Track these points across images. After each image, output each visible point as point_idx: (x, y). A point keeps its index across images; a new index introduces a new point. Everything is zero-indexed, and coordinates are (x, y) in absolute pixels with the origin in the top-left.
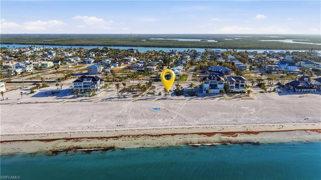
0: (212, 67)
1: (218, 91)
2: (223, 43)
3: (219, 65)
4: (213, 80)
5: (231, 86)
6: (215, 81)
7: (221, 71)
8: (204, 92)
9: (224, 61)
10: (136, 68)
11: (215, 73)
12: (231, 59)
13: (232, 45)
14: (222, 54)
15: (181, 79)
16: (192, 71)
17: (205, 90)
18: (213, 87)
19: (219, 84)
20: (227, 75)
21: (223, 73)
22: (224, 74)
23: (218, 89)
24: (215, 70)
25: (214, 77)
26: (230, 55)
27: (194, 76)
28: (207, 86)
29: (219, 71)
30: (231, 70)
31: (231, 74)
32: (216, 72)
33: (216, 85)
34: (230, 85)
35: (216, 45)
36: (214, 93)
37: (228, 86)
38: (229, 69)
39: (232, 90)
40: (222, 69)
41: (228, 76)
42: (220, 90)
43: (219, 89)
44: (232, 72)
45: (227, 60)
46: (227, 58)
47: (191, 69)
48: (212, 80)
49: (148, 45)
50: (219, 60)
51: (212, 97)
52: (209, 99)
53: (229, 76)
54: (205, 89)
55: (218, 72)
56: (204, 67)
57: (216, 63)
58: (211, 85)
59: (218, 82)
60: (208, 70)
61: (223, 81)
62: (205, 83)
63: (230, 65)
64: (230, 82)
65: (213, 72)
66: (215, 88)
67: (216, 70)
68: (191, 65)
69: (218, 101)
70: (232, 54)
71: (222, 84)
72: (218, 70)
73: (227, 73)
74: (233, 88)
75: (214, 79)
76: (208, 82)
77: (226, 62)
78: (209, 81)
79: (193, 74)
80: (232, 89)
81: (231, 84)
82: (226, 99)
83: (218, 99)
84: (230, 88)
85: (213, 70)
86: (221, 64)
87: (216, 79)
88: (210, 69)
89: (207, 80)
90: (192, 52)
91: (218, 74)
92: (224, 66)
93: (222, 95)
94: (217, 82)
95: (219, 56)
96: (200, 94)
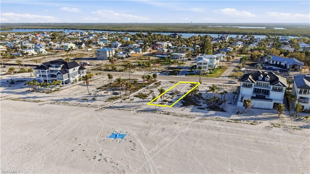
0: (270, 58)
1: (270, 105)
2: (295, 30)
3: (283, 55)
4: (263, 82)
5: (301, 98)
6: (265, 82)
7: (286, 65)
8: (240, 104)
9: (291, 50)
10: (160, 54)
11: (274, 68)
12: (304, 48)
13: (307, 32)
14: (291, 42)
15: (211, 73)
16: (237, 62)
17: (241, 101)
18: (261, 95)
19: (275, 90)
20: (295, 71)
21: (288, 67)
22: (288, 69)
23: (271, 100)
24: (275, 63)
25: (265, 76)
26: (303, 42)
27: (237, 69)
28: (247, 92)
29: (282, 64)
30: (303, 63)
31: (303, 70)
32: (276, 65)
33: (268, 91)
34: (299, 96)
35: (285, 32)
36: (261, 107)
37: (294, 96)
38: (300, 62)
39: (303, 107)
40: (285, 62)
41: (296, 73)
42: (275, 104)
43: (273, 102)
44: (305, 67)
45: (297, 48)
46: (298, 46)
47: (236, 60)
48: (261, 82)
49: (200, 31)
50: (284, 48)
51: (254, 117)
52: (245, 122)
53: (299, 73)
54: (242, 98)
55: (280, 66)
56: (256, 57)
57: (279, 52)
58: (256, 91)
59: (272, 86)
60: (263, 62)
61: (284, 86)
62: (245, 86)
63: (302, 56)
64: (299, 90)
65: (271, 65)
66: (263, 98)
67: (277, 62)
68: (240, 54)
69: (265, 132)
70: (306, 41)
71: (280, 90)
72: (280, 63)
73: (295, 68)
74: (304, 102)
75: (263, 80)
76: (251, 86)
77: (295, 51)
78: (253, 82)
79: (237, 67)
80: (303, 104)
81: (301, 92)
82: (286, 128)
83: (266, 123)
84: (299, 101)
85: (271, 62)
86: (286, 54)
87: (268, 80)
88: (266, 60)
89: (248, 81)
90: (248, 38)
91: (278, 68)
92: (292, 57)
93: (277, 115)
94: (269, 86)
95: (285, 44)
96: (229, 108)
